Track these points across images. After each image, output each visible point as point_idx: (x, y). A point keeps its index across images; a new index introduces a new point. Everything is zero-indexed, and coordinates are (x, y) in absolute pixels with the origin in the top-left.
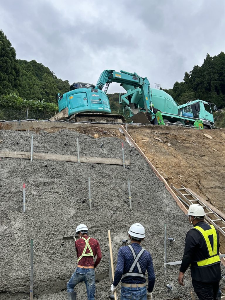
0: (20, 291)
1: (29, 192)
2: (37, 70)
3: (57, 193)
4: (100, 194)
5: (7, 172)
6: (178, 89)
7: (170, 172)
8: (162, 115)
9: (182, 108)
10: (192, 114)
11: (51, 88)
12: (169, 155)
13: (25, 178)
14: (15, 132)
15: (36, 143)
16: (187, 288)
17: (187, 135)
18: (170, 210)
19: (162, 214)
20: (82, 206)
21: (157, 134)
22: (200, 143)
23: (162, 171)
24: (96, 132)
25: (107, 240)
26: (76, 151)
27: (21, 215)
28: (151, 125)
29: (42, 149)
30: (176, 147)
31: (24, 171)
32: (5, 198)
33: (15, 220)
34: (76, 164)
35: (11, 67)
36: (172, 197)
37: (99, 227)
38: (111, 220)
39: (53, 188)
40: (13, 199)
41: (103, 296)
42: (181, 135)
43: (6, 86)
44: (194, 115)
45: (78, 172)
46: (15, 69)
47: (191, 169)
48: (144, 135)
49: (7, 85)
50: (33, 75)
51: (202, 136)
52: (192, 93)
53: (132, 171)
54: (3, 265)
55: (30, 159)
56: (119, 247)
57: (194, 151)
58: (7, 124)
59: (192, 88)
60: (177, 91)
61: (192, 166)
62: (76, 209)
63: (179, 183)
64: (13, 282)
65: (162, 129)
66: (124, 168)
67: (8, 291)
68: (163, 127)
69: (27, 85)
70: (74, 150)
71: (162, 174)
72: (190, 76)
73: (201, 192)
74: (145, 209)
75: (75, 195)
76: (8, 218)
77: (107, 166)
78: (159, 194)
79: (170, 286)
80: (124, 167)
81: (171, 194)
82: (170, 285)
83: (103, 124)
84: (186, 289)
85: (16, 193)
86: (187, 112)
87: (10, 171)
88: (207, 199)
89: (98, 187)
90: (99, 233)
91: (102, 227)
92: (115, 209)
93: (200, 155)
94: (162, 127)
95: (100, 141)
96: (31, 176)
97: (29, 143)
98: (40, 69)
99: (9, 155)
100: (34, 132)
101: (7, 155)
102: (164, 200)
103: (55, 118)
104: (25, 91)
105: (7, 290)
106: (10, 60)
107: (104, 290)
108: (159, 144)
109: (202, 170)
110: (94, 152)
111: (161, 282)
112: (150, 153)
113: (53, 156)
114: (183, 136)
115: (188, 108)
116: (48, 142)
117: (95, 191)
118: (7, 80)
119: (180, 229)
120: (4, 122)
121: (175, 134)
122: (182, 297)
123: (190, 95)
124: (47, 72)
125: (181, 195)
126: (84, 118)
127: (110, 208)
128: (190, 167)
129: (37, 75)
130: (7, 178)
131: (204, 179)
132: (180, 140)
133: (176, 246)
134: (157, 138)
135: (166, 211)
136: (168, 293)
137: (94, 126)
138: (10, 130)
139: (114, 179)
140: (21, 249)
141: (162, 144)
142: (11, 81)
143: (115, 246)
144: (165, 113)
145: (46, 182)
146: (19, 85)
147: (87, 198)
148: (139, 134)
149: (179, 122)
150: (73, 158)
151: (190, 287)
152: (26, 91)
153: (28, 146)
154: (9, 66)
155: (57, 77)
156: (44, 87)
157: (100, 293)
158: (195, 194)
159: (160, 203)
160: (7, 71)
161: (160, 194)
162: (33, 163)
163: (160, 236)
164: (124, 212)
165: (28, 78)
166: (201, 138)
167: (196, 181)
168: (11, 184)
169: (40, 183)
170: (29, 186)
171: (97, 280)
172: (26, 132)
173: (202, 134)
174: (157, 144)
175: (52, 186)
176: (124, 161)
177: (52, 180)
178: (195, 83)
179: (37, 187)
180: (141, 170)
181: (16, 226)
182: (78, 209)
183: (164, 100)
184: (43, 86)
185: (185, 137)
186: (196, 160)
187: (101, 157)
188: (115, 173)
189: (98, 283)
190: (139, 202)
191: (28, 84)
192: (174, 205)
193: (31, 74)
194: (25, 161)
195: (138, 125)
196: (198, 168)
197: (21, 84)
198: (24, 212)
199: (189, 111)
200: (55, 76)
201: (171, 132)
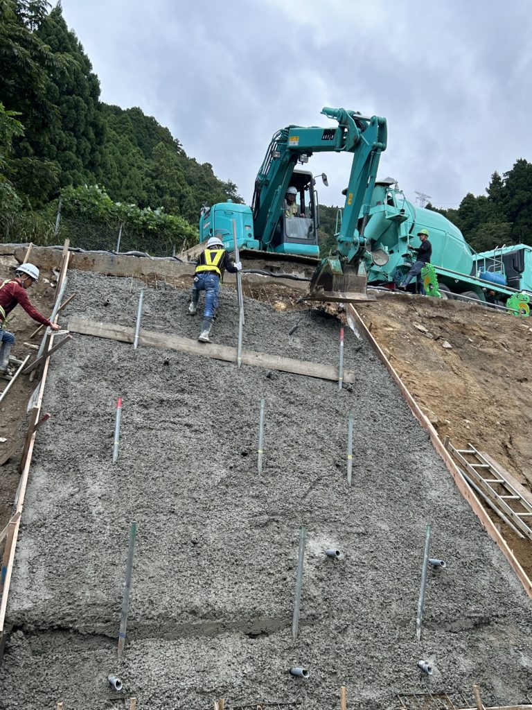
0: (96, 632)
1: (127, 418)
2: (142, 131)
3: (189, 426)
4: (282, 440)
5: (80, 367)
6: (471, 212)
7: (445, 410)
8: (437, 274)
9: (483, 260)
10: (505, 277)
11: (171, 179)
12: (444, 369)
13: (119, 386)
14: (102, 277)
15: (148, 308)
16: (463, 675)
17: (489, 327)
18: (439, 497)
19: (419, 503)
20: (241, 462)
21: (419, 316)
22: (518, 349)
23: (425, 404)
24: (281, 298)
25: (291, 545)
26: (234, 336)
27: (106, 465)
28: (409, 294)
29: (159, 324)
30: (461, 352)
31: (119, 369)
32: (75, 424)
33: (94, 475)
34: (233, 366)
35: (86, 119)
36: (445, 469)
37: (277, 514)
38: (303, 502)
39: (180, 415)
40: (90, 428)
41: (277, 666)
42: (477, 325)
43: (70, 164)
44: (507, 279)
45: (235, 385)
46: (94, 125)
47: (492, 409)
48: (390, 316)
49: (72, 162)
50: (130, 143)
51: (525, 333)
52: (504, 225)
53: (358, 396)
54: (64, 570)
55: (131, 343)
56: (318, 564)
57: (504, 366)
58: (86, 259)
59: (505, 214)
60: (467, 216)
61: (497, 401)
62: (228, 467)
63: (462, 437)
64: (84, 610)
65: (432, 306)
66: (341, 388)
67: (71, 628)
68: (435, 302)
69: (115, 165)
70: (230, 334)
71: (426, 412)
72: (505, 184)
73: (512, 464)
74: (381, 487)
75: (226, 435)
76: (78, 470)
77: (300, 379)
78: (415, 456)
79: (427, 666)
80: (340, 385)
81: (444, 460)
82: (426, 663)
83: (298, 279)
84: (462, 677)
85: (98, 415)
86: (491, 270)
87: (88, 365)
88: (525, 482)
89: (278, 423)
90: (276, 529)
91: (282, 514)
92: (313, 478)
93: (518, 378)
94: (432, 302)
95: (290, 319)
96: (132, 382)
97: (132, 305)
98: (148, 131)
99: (88, 328)
100: (142, 282)
101: (82, 327)
102: (426, 473)
103: (189, 254)
104: (108, 178)
105: (71, 625)
106: (85, 103)
107: (278, 655)
108: (423, 340)
109: (519, 413)
110: (275, 343)
111: (407, 654)
112: (401, 360)
113: (184, 343)
114: (481, 329)
115: (496, 263)
116: (174, 308)
117: (271, 433)
118: (74, 150)
119: (457, 543)
120: (78, 251)
121: (462, 321)
122: (452, 694)
123: (499, 228)
124: (163, 139)
125: (466, 465)
126: (256, 261)
127: (303, 476)
128: (491, 404)
129: (140, 145)
130: (81, 380)
131: (520, 434)
132: (474, 338)
133: (446, 579)
134: (420, 327)
135: (429, 498)
136: (421, 680)
137: (278, 284)
138: (90, 273)
139: (315, 411)
140: (103, 542)
141: (432, 342)
142: (83, 152)
143: (309, 561)
144: (442, 269)
145: (165, 398)
146: (100, 165)
147: (253, 446)
148: (379, 313)
149: (473, 294)
150: (227, 353)
151: (471, 675)
152: (113, 179)
153: (129, 313)
154: (83, 118)
155: (185, 154)
156: (155, 174)
157: (269, 660)
158: (499, 467)
159: (416, 477)
160: (77, 129)
161: (418, 457)
162: (138, 352)
163: (412, 553)
164: (334, 488)
165: (119, 148)
166: (521, 337)
167: (503, 436)
168: (88, 395)
169: (152, 399)
170: (128, 403)
171: (264, 630)
172: (125, 281)
173: (525, 328)
174: (418, 341)
175: (178, 410)
176: (341, 373)
177: (179, 396)
178: (515, 201)
179: (146, 407)
180: (379, 397)
181: (96, 488)
182: (231, 468)
183: (443, 236)
184: (153, 171)
185: (485, 331)
186: (506, 389)
187: (290, 357)
188: (319, 397)
189: (267, 638)
190: (368, 470)
191: (119, 162)
192: (448, 487)
193: (126, 141)
194: (120, 346)
195: (378, 291)
196: (510, 408)
197: (104, 163)
198: (114, 460)
199: (498, 269)
200: (183, 150)
201: (454, 316)
